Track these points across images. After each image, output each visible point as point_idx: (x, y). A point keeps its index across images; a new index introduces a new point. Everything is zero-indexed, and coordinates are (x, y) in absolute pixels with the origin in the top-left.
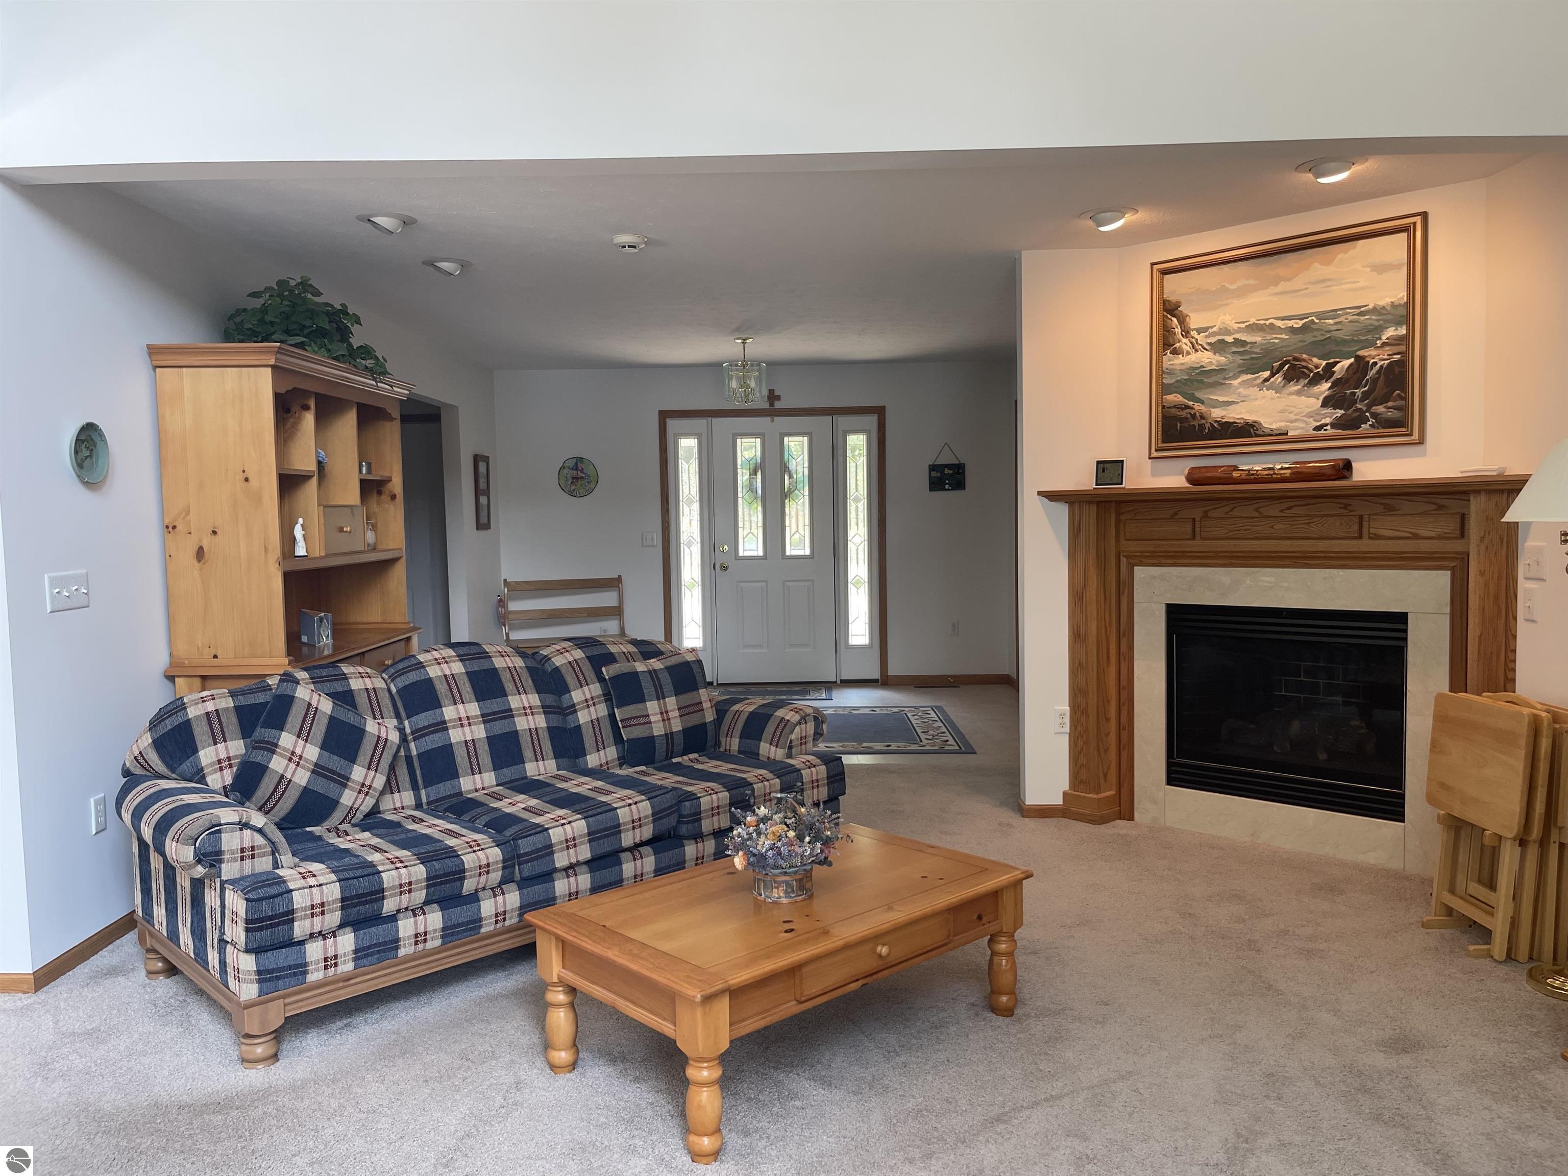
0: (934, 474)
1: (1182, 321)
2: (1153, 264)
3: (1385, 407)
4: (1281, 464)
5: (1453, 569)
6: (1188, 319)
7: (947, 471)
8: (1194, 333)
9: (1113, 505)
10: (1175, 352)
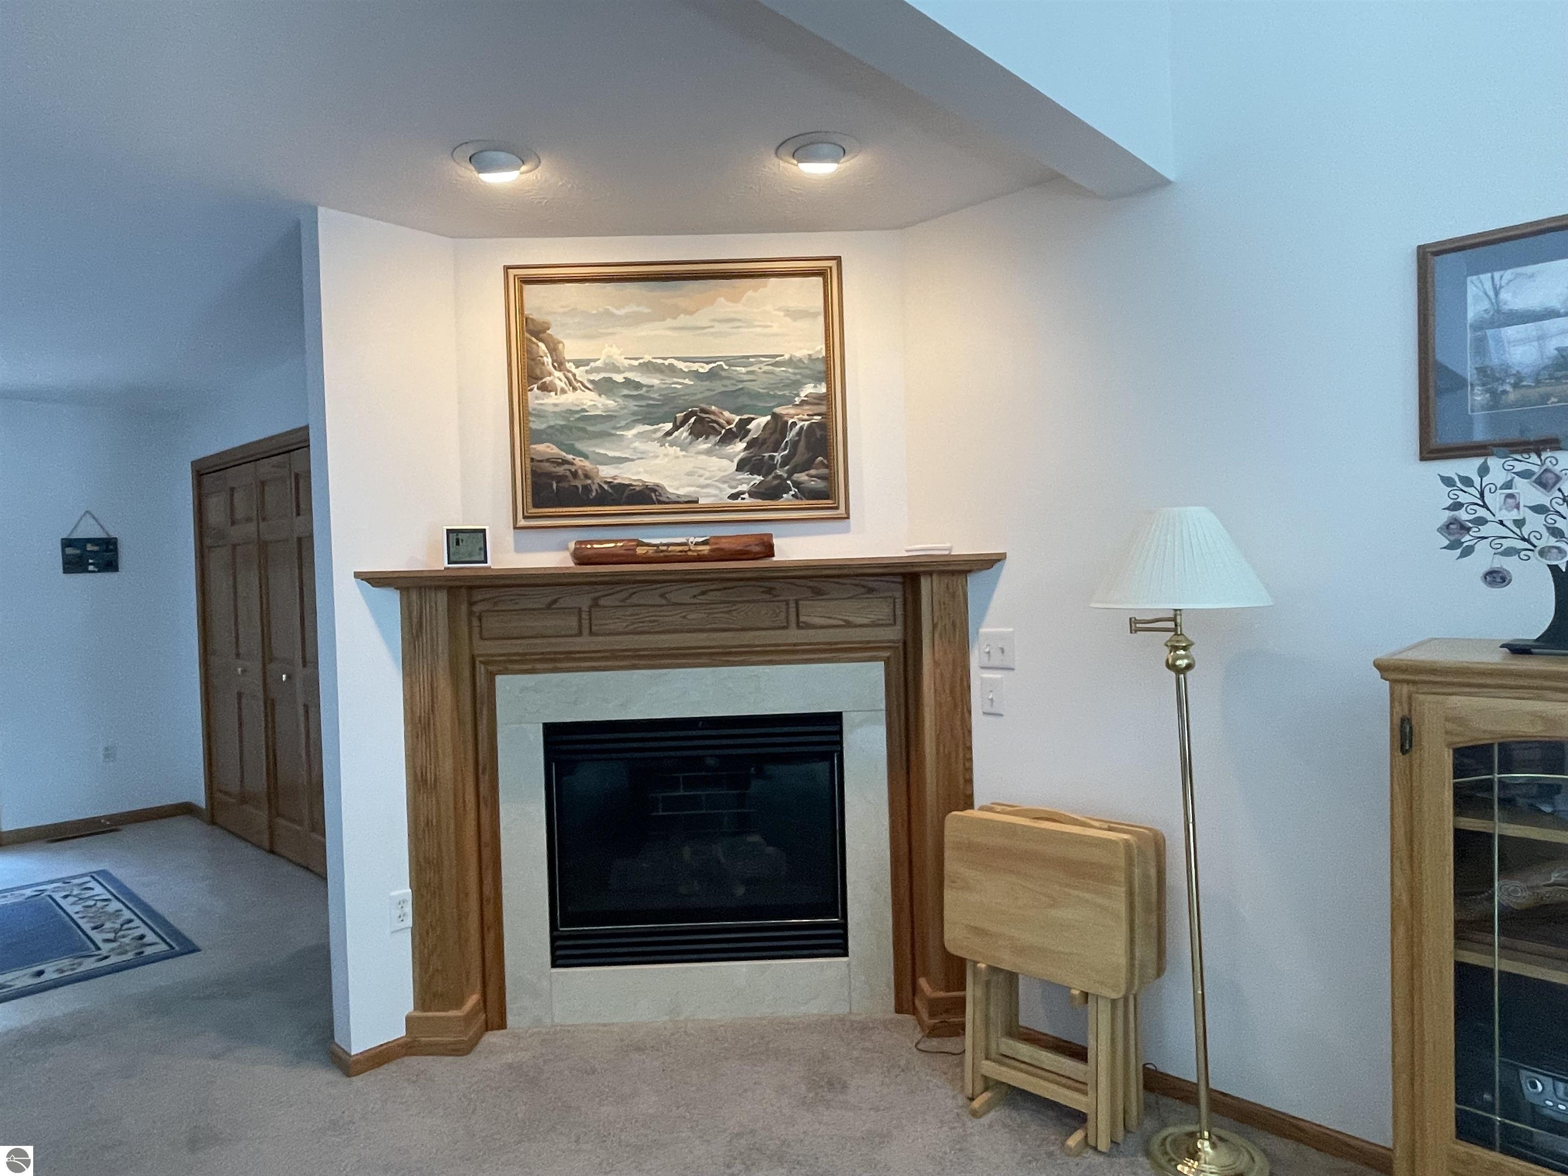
0: (69, 551)
1: (553, 349)
2: (507, 268)
3: (807, 475)
4: (692, 537)
5: (887, 662)
6: (560, 346)
7: (89, 547)
8: (570, 366)
9: (464, 591)
10: (545, 388)
